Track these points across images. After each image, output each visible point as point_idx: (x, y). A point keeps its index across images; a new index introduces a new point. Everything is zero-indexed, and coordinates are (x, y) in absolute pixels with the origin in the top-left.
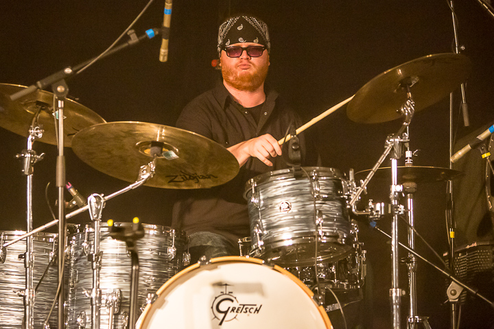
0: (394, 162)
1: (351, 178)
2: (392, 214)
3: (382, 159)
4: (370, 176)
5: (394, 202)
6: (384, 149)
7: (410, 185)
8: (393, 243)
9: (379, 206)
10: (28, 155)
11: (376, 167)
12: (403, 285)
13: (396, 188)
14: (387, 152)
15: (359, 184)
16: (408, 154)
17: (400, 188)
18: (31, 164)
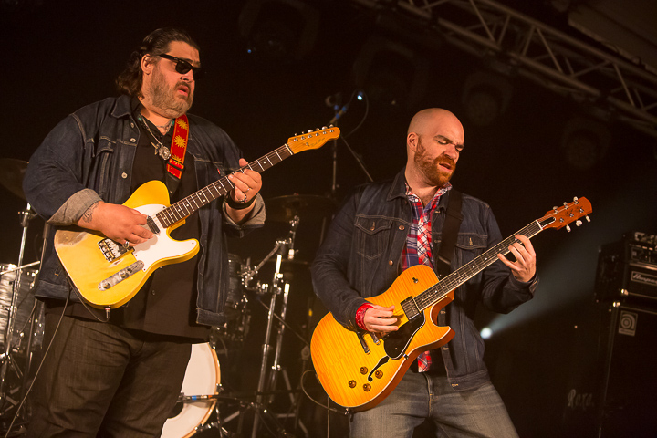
0: (279, 257)
1: (248, 263)
2: (273, 294)
3: (272, 254)
4: (261, 265)
5: (275, 285)
6: (274, 247)
7: (288, 275)
8: (270, 313)
9: (265, 286)
10: (27, 213)
11: (267, 258)
12: (273, 343)
13: (278, 275)
14: (275, 250)
15: (253, 269)
16: (292, 252)
17: (281, 276)
18: (27, 220)
